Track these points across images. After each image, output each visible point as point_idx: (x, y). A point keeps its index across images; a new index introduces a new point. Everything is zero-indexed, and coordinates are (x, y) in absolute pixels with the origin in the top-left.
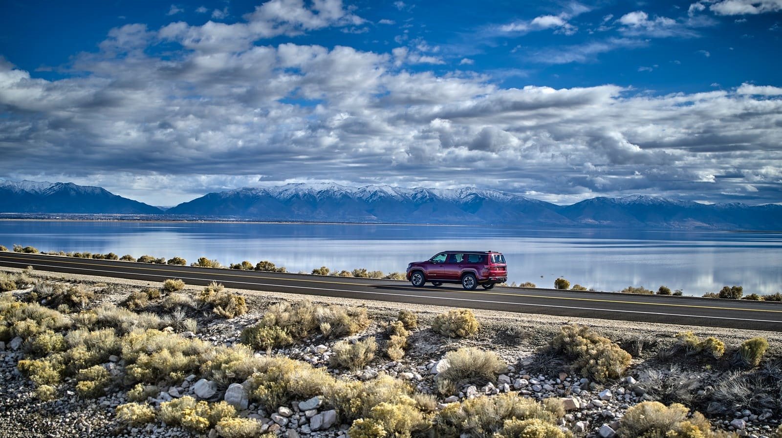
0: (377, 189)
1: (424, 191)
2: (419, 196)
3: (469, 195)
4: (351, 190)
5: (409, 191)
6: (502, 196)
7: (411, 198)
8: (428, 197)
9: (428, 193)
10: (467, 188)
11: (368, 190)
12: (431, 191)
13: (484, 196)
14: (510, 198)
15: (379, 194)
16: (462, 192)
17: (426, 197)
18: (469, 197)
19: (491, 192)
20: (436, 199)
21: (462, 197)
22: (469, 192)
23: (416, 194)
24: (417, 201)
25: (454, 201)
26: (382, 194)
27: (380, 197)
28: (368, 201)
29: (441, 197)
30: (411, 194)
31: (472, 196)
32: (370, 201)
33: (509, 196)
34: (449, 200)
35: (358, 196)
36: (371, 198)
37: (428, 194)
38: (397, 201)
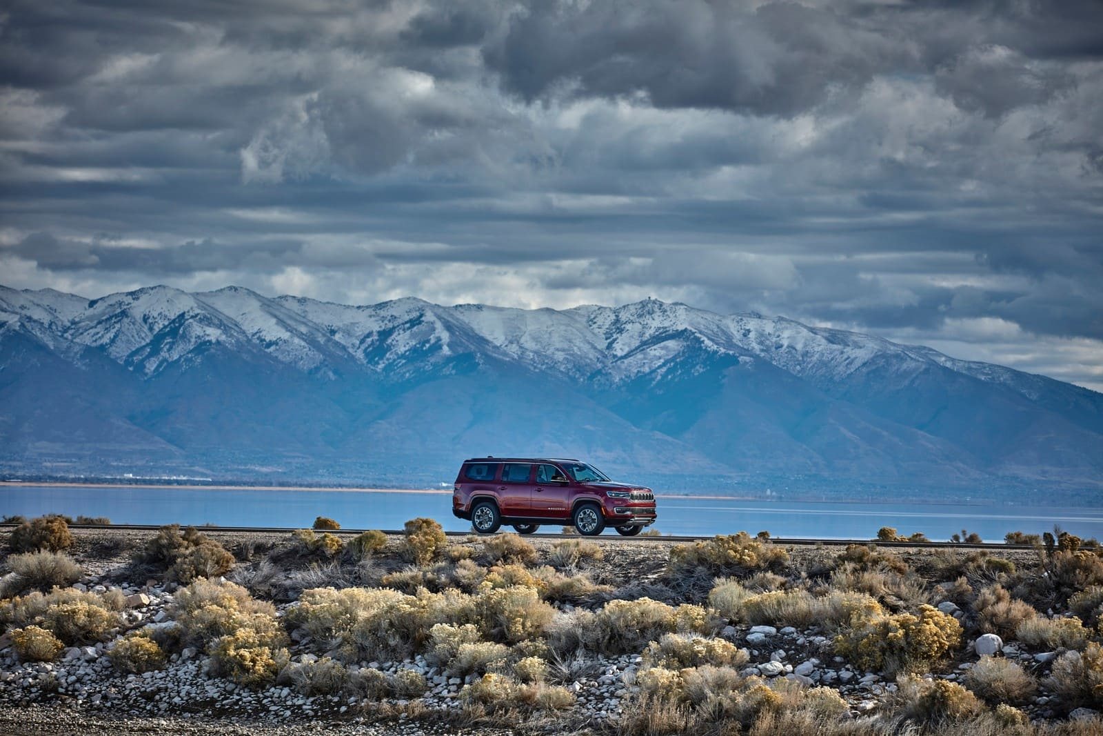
0: (185, 305)
1: (429, 316)
2: (402, 342)
3: (658, 339)
4: (51, 310)
5: (348, 318)
6: (821, 346)
7: (360, 355)
8: (446, 350)
9: (448, 327)
10: (646, 308)
11: (139, 309)
12: (465, 318)
13: (729, 343)
14: (861, 355)
15: (197, 330)
16: (618, 327)
17: (437, 346)
18: (655, 351)
19: (769, 327)
20: (489, 359)
21: (620, 349)
22: (655, 323)
23: (385, 334)
24: (389, 368)
25: (579, 368)
26: (213, 334)
27: (203, 346)
28: (140, 367)
29: (513, 350)
30: (359, 332)
31: (671, 344)
32: (151, 366)
33: (857, 346)
34: (553, 366)
35: (87, 339)
36: (155, 351)
37: (445, 336)
38: (291, 367)
